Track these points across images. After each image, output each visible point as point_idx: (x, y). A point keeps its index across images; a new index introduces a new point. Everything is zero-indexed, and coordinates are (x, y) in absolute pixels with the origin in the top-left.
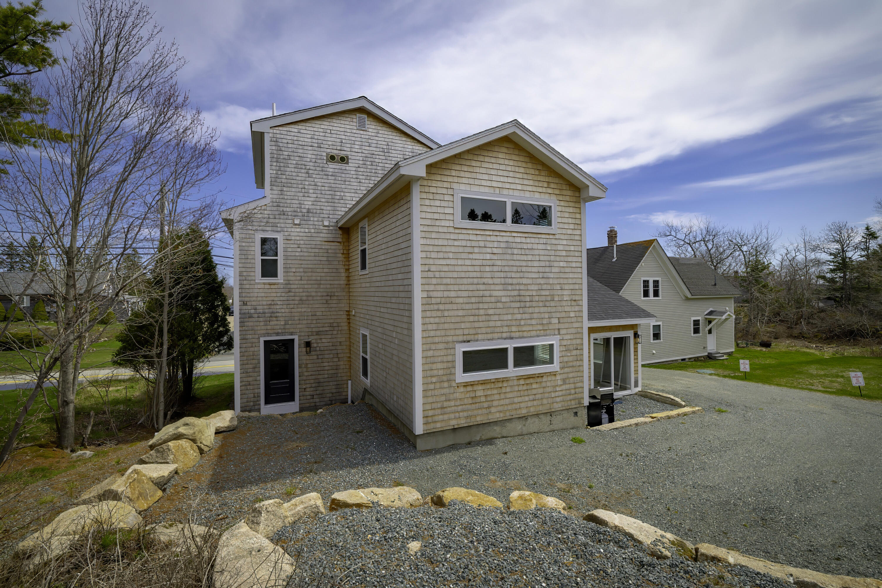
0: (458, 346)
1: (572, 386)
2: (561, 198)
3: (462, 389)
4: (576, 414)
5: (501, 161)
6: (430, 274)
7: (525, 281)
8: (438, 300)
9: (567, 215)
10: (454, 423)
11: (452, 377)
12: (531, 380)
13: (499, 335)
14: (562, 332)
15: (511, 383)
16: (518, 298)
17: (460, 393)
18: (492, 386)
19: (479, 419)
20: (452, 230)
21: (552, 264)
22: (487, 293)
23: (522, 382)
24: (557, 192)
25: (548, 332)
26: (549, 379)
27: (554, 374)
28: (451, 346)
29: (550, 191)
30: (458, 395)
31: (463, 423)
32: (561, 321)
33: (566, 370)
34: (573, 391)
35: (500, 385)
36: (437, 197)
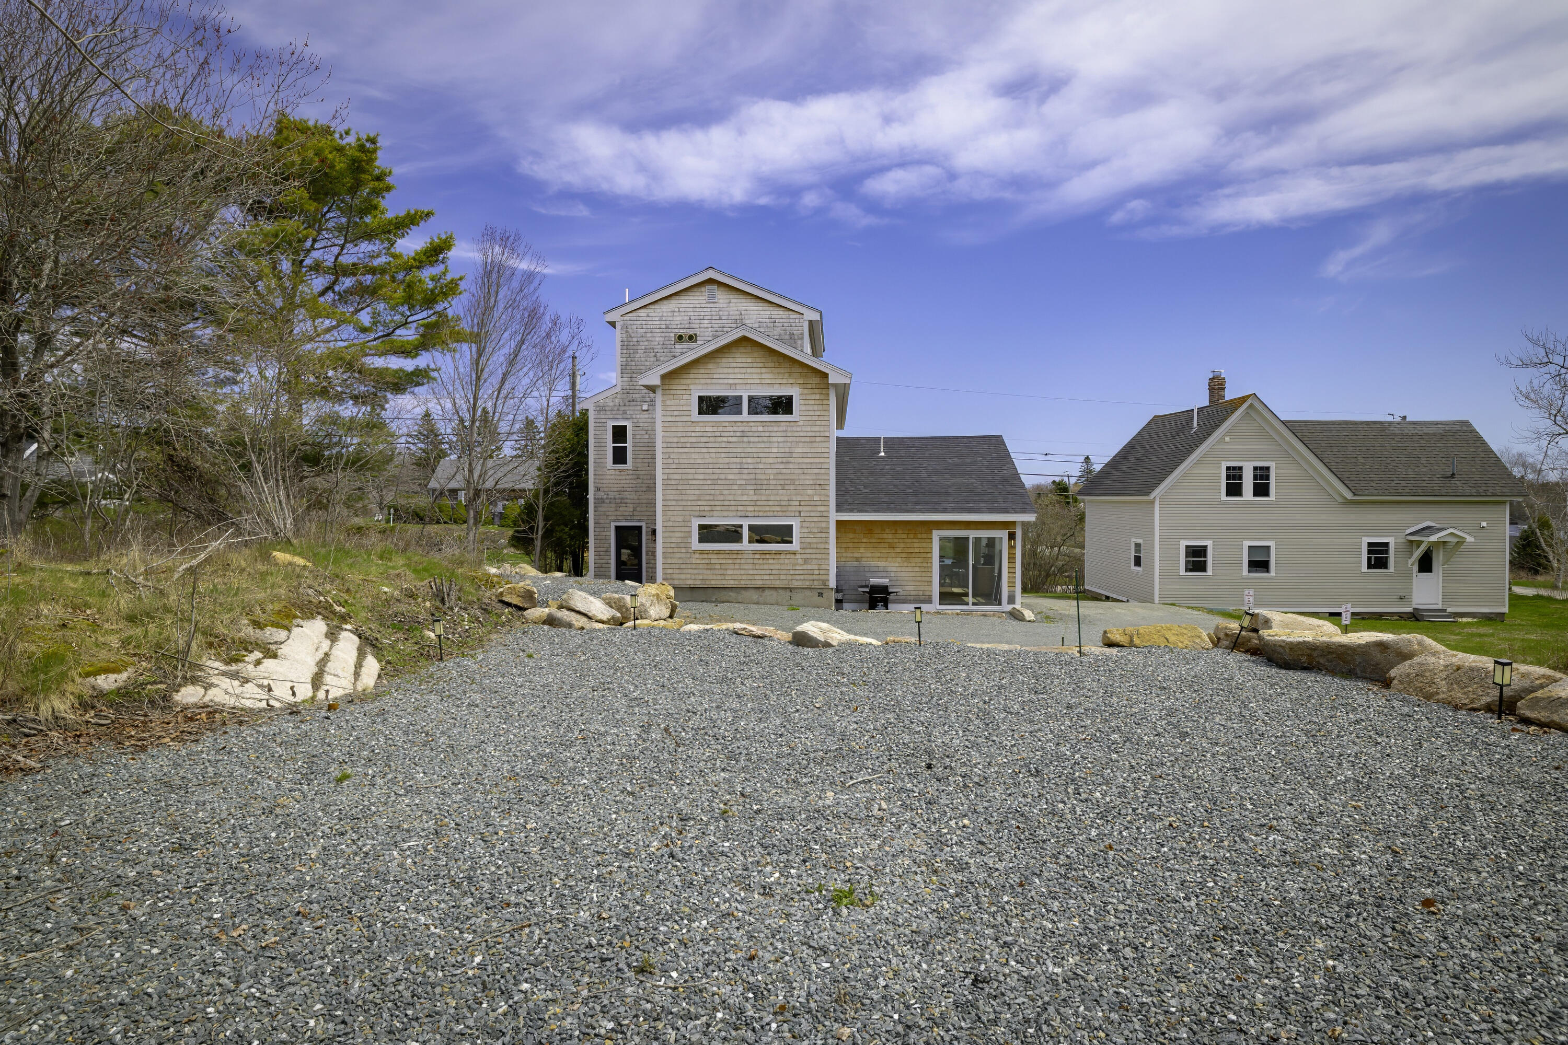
0: (694, 520)
1: (816, 567)
2: (805, 386)
3: (697, 556)
4: (820, 595)
5: (739, 360)
6: (670, 461)
7: (761, 466)
8: (677, 482)
9: (812, 402)
10: (691, 583)
11: (688, 545)
12: (768, 556)
13: (734, 514)
14: (803, 514)
15: (745, 556)
16: (754, 482)
17: (696, 559)
18: (727, 556)
19: (713, 583)
20: (690, 424)
21: (793, 450)
22: (723, 477)
23: (757, 556)
24: (801, 381)
25: (787, 514)
26: (788, 556)
27: (794, 553)
28: (687, 519)
29: (791, 381)
30: (694, 561)
31: (698, 583)
32: (802, 503)
33: (808, 551)
34: (816, 572)
35: (735, 556)
36: (676, 397)
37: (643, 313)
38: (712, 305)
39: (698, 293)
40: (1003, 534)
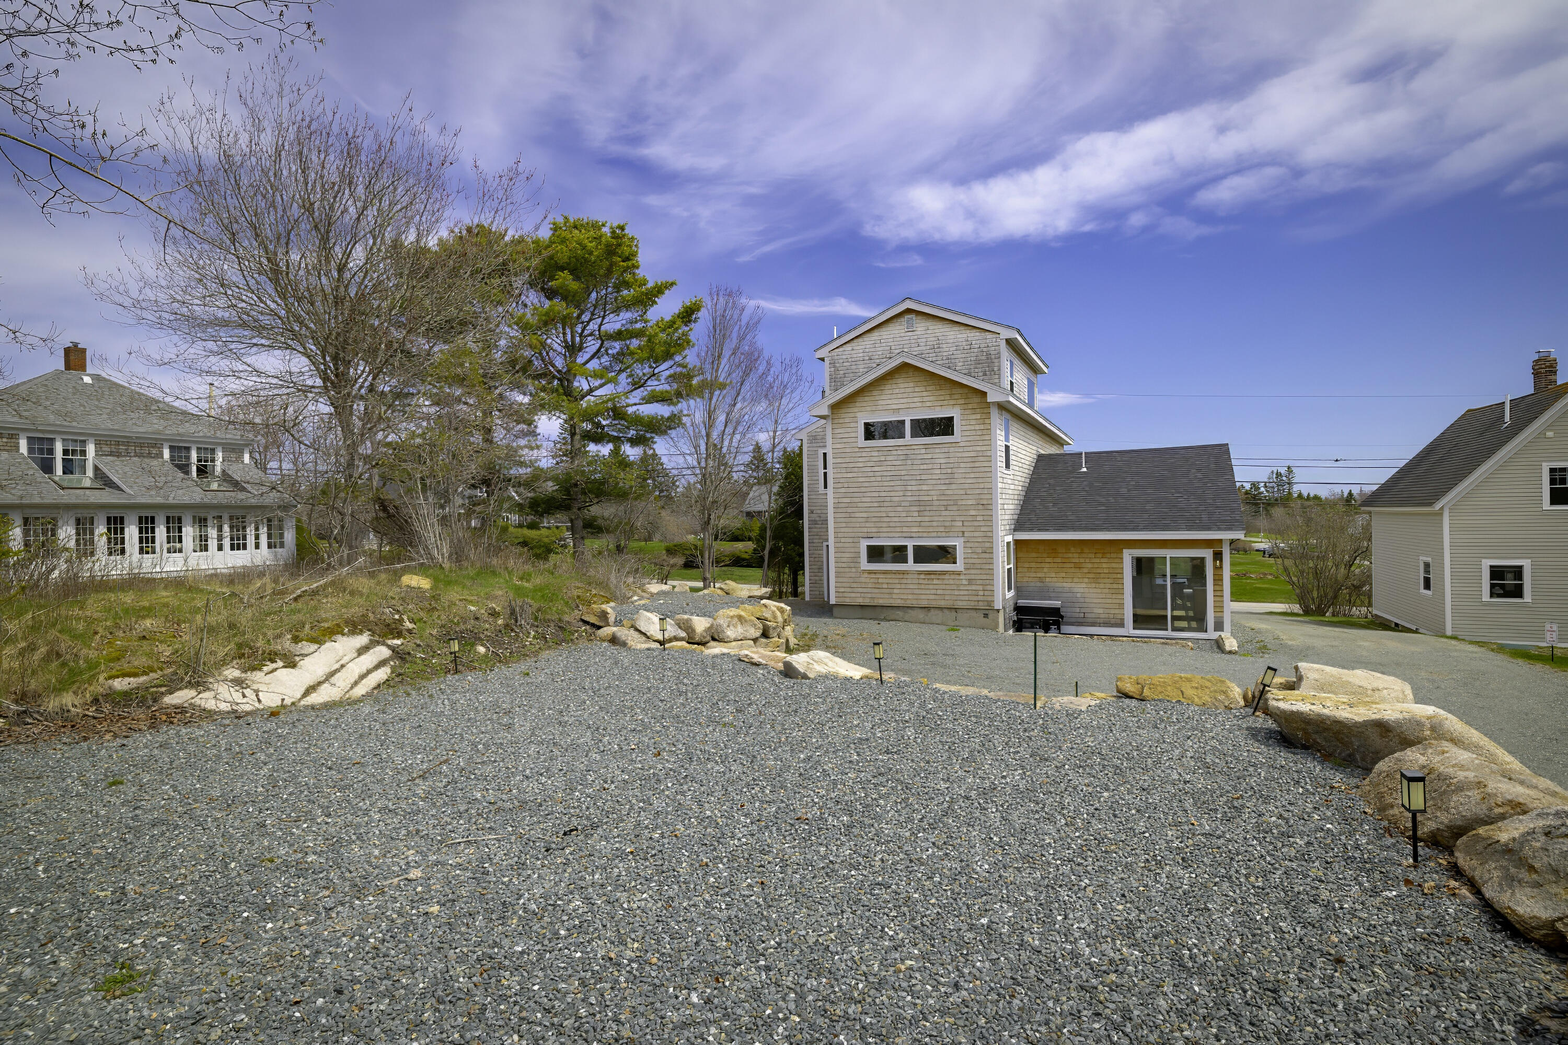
0: (862, 540)
1: (981, 588)
2: (966, 407)
3: (866, 575)
4: (986, 616)
5: (902, 386)
6: (840, 485)
7: (925, 488)
8: (846, 505)
9: (973, 422)
10: (860, 601)
11: (857, 565)
12: (933, 576)
13: (900, 534)
14: (966, 534)
15: (910, 576)
16: (917, 503)
17: (865, 578)
18: (893, 576)
19: (881, 602)
20: (857, 450)
21: (955, 470)
22: (888, 499)
23: (922, 576)
24: (962, 401)
25: (951, 534)
26: (953, 577)
27: (959, 573)
28: (856, 540)
29: (952, 402)
30: (863, 580)
31: (867, 602)
32: (966, 524)
33: (973, 571)
34: (981, 593)
35: (901, 576)
36: (844, 425)
37: (848, 347)
38: (910, 334)
39: (897, 324)
40: (1207, 554)
